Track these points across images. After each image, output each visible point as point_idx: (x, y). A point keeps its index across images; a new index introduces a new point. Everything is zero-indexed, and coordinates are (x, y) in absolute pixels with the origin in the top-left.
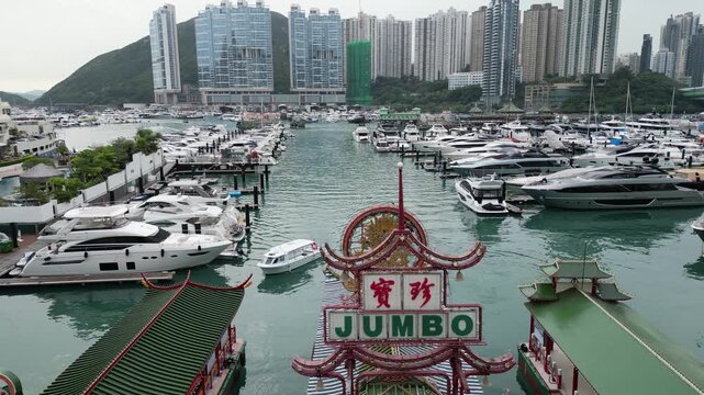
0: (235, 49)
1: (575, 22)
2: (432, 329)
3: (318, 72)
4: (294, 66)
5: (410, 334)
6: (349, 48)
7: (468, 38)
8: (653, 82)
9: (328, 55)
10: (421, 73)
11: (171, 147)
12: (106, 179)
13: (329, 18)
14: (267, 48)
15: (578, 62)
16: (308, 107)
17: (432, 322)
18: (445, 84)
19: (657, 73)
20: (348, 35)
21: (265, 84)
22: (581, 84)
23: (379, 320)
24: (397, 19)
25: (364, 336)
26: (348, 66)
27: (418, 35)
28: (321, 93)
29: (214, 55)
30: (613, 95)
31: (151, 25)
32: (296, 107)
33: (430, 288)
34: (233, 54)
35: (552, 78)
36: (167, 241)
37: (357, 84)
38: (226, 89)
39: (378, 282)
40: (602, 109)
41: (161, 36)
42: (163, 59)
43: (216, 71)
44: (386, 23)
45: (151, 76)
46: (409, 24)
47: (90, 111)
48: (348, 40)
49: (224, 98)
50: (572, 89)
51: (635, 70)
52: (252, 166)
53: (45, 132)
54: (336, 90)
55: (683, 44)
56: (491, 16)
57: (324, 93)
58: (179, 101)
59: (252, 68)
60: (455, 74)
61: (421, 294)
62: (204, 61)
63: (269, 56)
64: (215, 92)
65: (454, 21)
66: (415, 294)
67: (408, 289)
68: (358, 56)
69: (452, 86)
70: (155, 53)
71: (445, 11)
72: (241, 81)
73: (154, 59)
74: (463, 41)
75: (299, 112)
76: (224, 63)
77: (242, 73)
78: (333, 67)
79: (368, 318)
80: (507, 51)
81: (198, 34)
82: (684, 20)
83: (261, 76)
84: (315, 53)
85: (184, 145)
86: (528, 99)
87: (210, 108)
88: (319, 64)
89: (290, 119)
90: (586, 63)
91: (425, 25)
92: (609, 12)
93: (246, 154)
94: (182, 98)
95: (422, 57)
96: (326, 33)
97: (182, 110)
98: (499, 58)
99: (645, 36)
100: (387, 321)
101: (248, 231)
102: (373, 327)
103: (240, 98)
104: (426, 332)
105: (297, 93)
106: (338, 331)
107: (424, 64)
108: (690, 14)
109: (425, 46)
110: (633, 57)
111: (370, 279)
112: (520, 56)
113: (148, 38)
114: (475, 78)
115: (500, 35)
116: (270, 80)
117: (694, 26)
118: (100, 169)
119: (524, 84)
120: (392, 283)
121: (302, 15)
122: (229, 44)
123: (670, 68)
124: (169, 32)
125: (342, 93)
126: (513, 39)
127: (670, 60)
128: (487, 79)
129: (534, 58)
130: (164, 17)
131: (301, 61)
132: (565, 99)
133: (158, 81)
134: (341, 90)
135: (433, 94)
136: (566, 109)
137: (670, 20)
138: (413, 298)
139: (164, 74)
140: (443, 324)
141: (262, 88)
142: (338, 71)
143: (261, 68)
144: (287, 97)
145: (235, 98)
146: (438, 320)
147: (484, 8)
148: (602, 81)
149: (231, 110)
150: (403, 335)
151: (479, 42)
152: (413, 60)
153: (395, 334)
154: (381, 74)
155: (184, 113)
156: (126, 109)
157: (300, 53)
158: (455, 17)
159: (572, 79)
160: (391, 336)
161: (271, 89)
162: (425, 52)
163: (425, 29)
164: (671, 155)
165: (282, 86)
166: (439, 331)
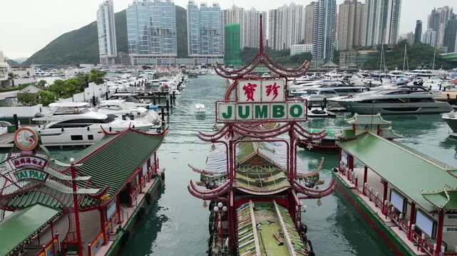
0: (152, 29)
1: (372, 12)
2: (279, 113)
3: (206, 44)
4: (190, 40)
5: (266, 116)
6: (226, 28)
7: (303, 22)
8: (422, 49)
9: (213, 33)
10: (273, 45)
11: (113, 84)
12: (72, 96)
13: (213, 9)
14: (173, 29)
15: (374, 37)
16: (199, 67)
17: (278, 109)
18: (288, 52)
19: (425, 44)
20: (225, 20)
21: (171, 51)
22: (376, 51)
23: (247, 108)
24: (257, 10)
25: (239, 118)
26: (226, 41)
27: (271, 21)
28: (208, 57)
29: (139, 33)
30: (396, 58)
31: (98, 14)
32: (193, 67)
33: (278, 89)
34: (151, 33)
35: (357, 47)
36: (113, 123)
37: (231, 52)
38: (147, 55)
39: (247, 85)
40: (389, 67)
41: (104, 20)
42: (105, 35)
43: (140, 44)
44: (250, 13)
45: (98, 46)
46: (265, 13)
47: (59, 68)
48: (225, 23)
49: (146, 61)
50: (370, 54)
51: (411, 43)
52: (165, 94)
53: (31, 75)
54: (218, 55)
55: (442, 26)
56: (318, 7)
57: (210, 57)
58: (116, 63)
59: (163, 41)
60: (295, 45)
61: (272, 92)
62: (132, 37)
63: (174, 34)
64: (139, 57)
65: (294, 11)
66: (269, 92)
67: (265, 89)
68: (231, 34)
69: (293, 53)
70: (100, 31)
71: (289, 5)
72: (156, 50)
73: (99, 36)
74: (300, 25)
75: (193, 69)
76: (145, 38)
77: (157, 45)
78: (216, 40)
79: (241, 107)
80: (328, 30)
81: (128, 19)
82: (443, 11)
83: (169, 47)
84: (204, 32)
85: (120, 83)
86: (342, 61)
87: (136, 67)
88: (207, 39)
89: (188, 73)
90: (379, 37)
91: (275, 14)
92: (394, 4)
93: (161, 86)
94: (117, 61)
95: (273, 35)
96: (211, 18)
97: (117, 68)
98: (323, 34)
99: (418, 21)
100: (252, 109)
101: (163, 124)
102: (244, 113)
103: (155, 61)
104: (275, 115)
105: (192, 57)
106: (224, 114)
107: (275, 38)
108: (447, 7)
109: (275, 27)
110: (409, 35)
111: (242, 84)
112: (337, 34)
113: (96, 22)
114: (308, 47)
115: (324, 19)
116: (175, 49)
117: (449, 15)
118: (68, 89)
119: (339, 51)
120: (255, 86)
121: (196, 7)
122: (149, 26)
123: (433, 42)
124: (109, 17)
125: (222, 57)
126: (332, 22)
127: (434, 36)
128: (315, 48)
129: (345, 35)
130: (106, 8)
131: (195, 37)
132: (365, 61)
133: (102, 50)
134: (221, 55)
135: (280, 58)
136: (367, 67)
137: (434, 11)
138: (268, 95)
139: (106, 45)
140: (285, 110)
141: (170, 55)
142: (219, 43)
143: (169, 41)
144: (186, 60)
145: (152, 61)
146: (282, 108)
147: (313, 3)
148: (390, 49)
149: (150, 68)
150: (261, 117)
151: (311, 25)
152: (267, 38)
153: (257, 117)
154: (247, 46)
155: (119, 70)
156: (81, 68)
157: (195, 32)
158: (294, 9)
159: (371, 48)
160: (254, 118)
161: (176, 55)
162: (275, 31)
163: (275, 17)
164: (432, 88)
165: (182, 53)
166: (282, 114)
